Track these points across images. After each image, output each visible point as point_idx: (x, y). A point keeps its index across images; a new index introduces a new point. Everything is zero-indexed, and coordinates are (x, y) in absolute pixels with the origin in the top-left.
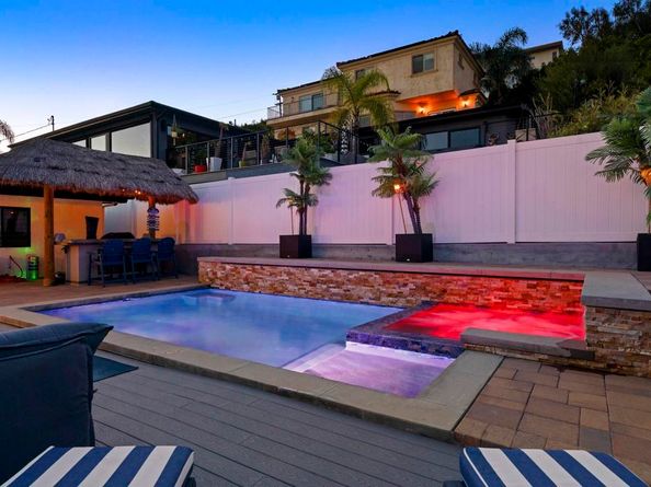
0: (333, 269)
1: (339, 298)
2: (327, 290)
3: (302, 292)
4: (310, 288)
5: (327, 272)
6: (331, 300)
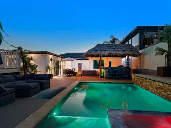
0: (164, 83)
1: (165, 97)
2: (161, 92)
3: (154, 91)
4: (156, 90)
5: (161, 84)
6: (162, 97)
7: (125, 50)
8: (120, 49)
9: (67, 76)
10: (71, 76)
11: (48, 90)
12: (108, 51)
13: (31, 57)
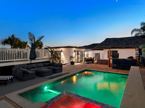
7: (129, 44)
8: (124, 42)
9: (87, 63)
10: (90, 63)
11: (61, 73)
12: (111, 45)
13: (62, 50)
